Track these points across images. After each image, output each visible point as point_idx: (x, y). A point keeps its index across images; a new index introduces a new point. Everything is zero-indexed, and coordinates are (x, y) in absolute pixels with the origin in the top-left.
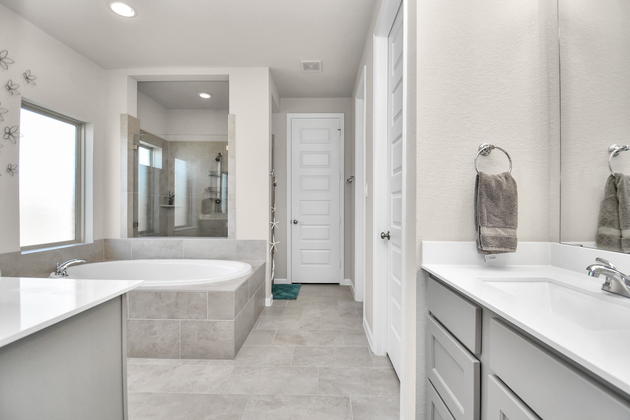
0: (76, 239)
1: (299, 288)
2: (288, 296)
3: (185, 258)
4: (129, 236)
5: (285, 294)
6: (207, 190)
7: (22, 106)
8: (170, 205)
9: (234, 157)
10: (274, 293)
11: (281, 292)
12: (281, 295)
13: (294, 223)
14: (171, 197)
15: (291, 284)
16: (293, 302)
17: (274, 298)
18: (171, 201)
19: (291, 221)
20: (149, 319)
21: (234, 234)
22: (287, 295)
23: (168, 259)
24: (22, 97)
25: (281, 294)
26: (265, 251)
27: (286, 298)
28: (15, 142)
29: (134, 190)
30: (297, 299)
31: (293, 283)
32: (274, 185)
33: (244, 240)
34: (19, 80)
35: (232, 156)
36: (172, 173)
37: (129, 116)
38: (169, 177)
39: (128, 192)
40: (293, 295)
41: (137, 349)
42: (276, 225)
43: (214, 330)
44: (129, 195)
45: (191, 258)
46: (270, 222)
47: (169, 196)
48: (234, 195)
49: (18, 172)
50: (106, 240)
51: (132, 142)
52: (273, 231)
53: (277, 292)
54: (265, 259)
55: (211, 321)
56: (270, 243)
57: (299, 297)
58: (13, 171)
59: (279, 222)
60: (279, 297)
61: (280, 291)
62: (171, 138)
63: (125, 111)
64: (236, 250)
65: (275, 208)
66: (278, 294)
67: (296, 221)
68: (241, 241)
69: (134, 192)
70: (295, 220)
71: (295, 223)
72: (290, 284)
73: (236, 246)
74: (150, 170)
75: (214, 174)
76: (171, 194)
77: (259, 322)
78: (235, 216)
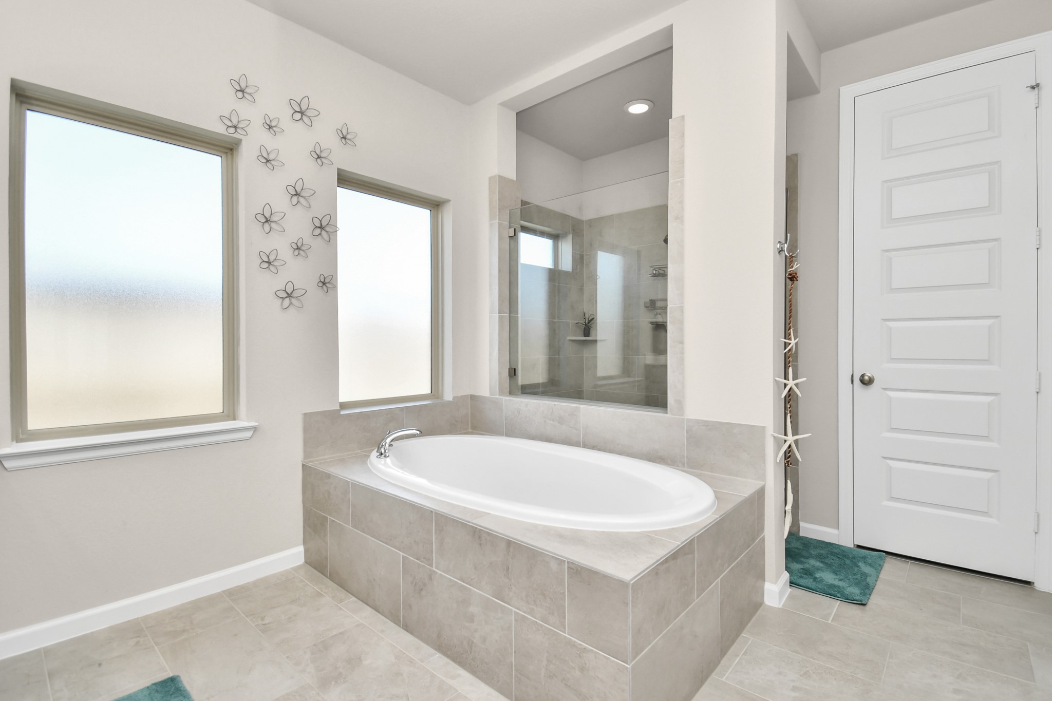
0: (432, 393)
1: (879, 568)
2: (839, 587)
3: (585, 446)
4: (501, 392)
5: (828, 577)
6: (648, 305)
7: (338, 182)
8: (585, 336)
9: (680, 219)
10: (796, 566)
11: (818, 569)
12: (815, 579)
13: (862, 381)
14: (587, 322)
15: (852, 546)
16: (852, 611)
17: (792, 583)
18: (588, 327)
19: (853, 374)
20: (463, 582)
21: (680, 403)
22: (837, 583)
23: (556, 442)
24: (338, 169)
25: (817, 575)
26: (763, 457)
27: (831, 592)
28: (328, 240)
29: (510, 312)
30: (867, 607)
31: (859, 547)
32: (792, 278)
33: (707, 421)
34: (330, 142)
35: (677, 218)
36: (593, 279)
37: (500, 177)
38: (585, 286)
39: (499, 313)
40: (855, 591)
41: (445, 637)
42: (795, 388)
43: (582, 669)
44: (501, 318)
45: (594, 448)
46: (777, 379)
47: (583, 322)
48: (681, 309)
49: (335, 287)
50: (473, 398)
51: (506, 223)
52: (790, 402)
53: (807, 566)
54: (763, 477)
55: (575, 642)
56: (776, 435)
57: (875, 600)
58: (327, 285)
59: (805, 379)
60: (808, 582)
61: (813, 562)
62: (588, 214)
63: (495, 171)
64: (686, 443)
65: (793, 342)
66: (808, 573)
67: (869, 377)
68: (698, 422)
69: (510, 314)
70: (863, 376)
71: (866, 382)
72: (850, 548)
73: (687, 432)
74: (554, 276)
75: (661, 272)
76: (587, 316)
77: (737, 656)
78: (681, 361)
